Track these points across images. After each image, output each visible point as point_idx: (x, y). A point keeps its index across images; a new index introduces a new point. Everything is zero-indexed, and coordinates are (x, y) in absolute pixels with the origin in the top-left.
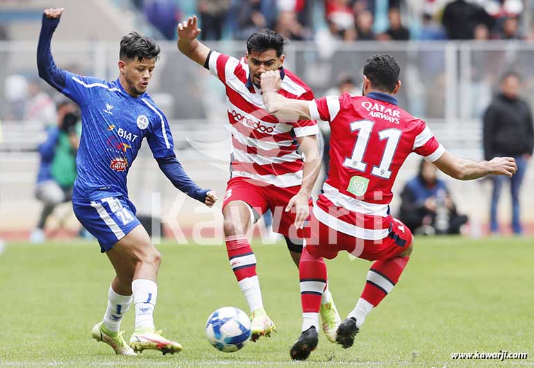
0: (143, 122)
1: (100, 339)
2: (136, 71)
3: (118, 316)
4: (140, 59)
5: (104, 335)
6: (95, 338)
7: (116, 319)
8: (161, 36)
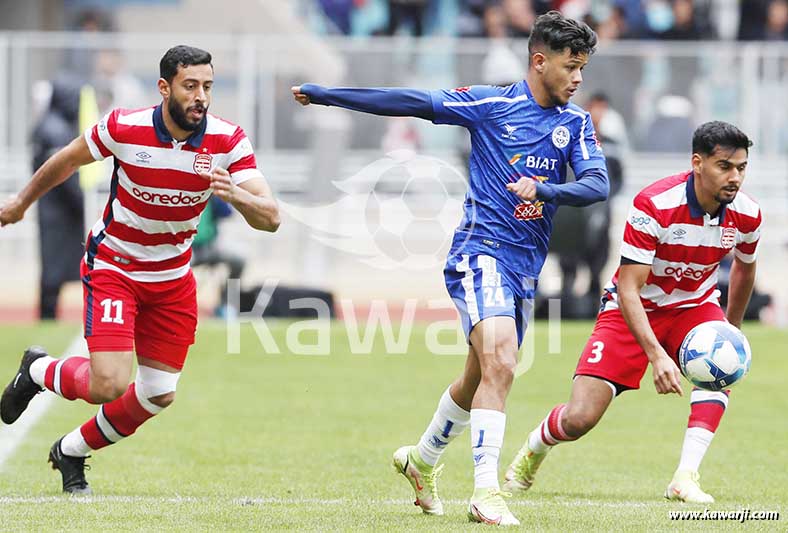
0: (561, 137)
1: (403, 470)
2: (564, 72)
3: (443, 439)
4: (574, 52)
5: (411, 464)
6: (396, 465)
7: (438, 443)
8: (335, 28)
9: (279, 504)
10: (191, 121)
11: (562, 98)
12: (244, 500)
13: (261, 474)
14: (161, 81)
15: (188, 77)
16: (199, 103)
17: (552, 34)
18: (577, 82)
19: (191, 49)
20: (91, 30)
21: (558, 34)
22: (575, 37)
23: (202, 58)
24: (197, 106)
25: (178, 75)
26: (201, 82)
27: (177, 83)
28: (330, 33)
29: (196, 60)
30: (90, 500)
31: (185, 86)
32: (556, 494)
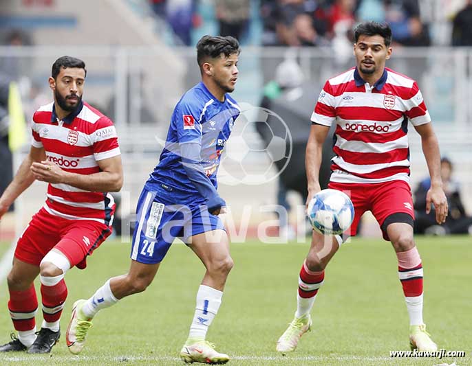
2: (225, 69)
4: (227, 55)
8: (180, 41)
9: (145, 361)
10: (69, 105)
11: (230, 86)
12: (122, 358)
13: (132, 341)
14: (50, 79)
15: (66, 75)
16: (73, 93)
17: (209, 49)
18: (236, 74)
19: (70, 58)
20: (15, 44)
21: (214, 47)
22: (225, 46)
23: (77, 63)
24: (72, 95)
25: (60, 74)
26: (75, 78)
27: (59, 79)
28: (177, 44)
29: (72, 64)
30: (18, 360)
31: (64, 81)
32: (332, 352)
